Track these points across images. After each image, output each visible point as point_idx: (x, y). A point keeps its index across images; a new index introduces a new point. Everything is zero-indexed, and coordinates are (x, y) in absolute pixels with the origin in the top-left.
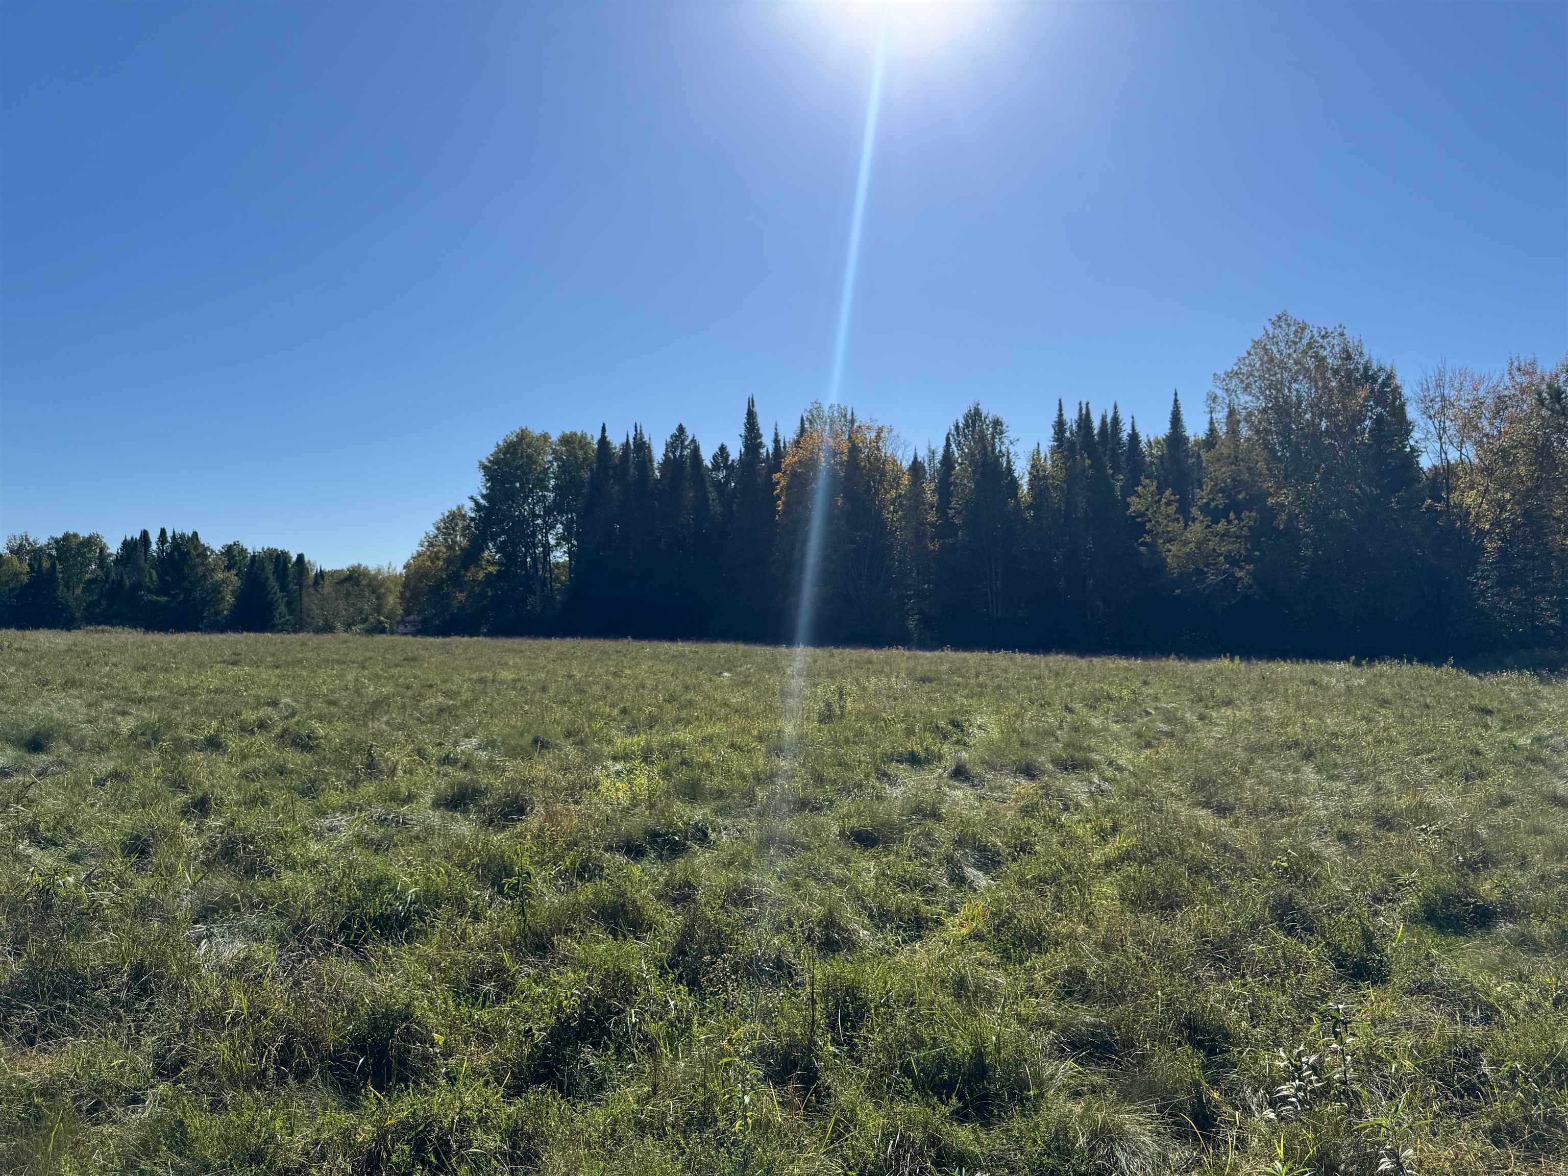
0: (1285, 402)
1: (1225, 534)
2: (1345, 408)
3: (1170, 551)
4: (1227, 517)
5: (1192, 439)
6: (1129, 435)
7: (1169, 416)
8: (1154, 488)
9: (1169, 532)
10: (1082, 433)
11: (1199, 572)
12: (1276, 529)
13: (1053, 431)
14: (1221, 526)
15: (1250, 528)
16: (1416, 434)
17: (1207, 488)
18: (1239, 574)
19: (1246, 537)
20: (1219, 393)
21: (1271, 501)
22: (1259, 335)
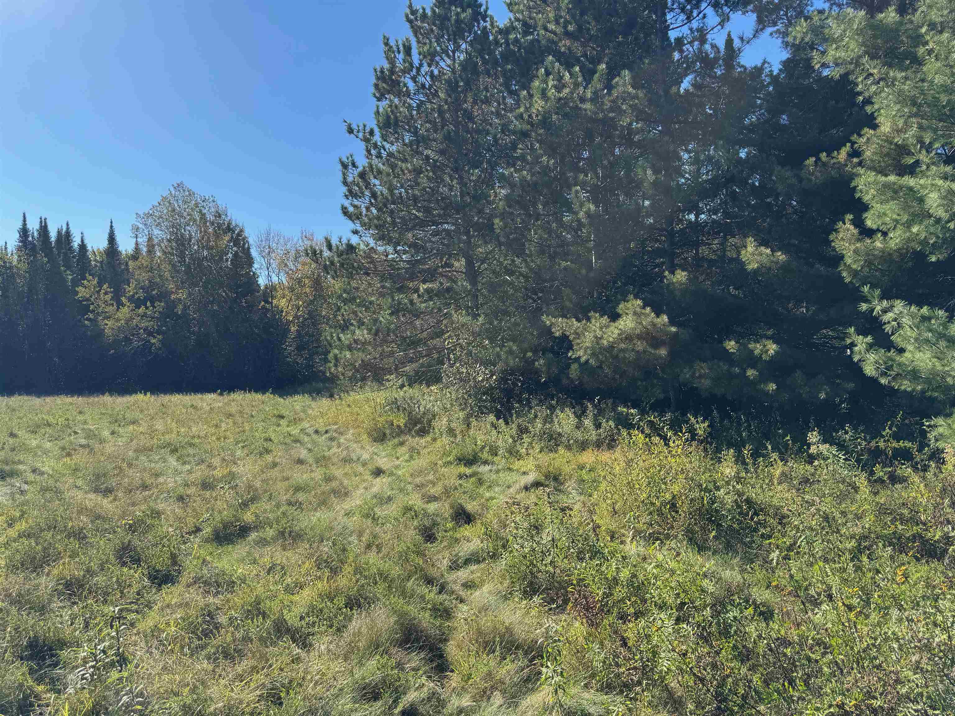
0: (182, 236)
1: (144, 315)
2: (217, 246)
3: (107, 325)
4: (145, 305)
5: (124, 252)
6: (79, 245)
7: (106, 236)
8: (95, 282)
9: (106, 312)
10: (41, 239)
11: (127, 339)
12: (176, 314)
13: (18, 235)
14: (142, 310)
15: (160, 312)
16: (256, 266)
17: (132, 285)
18: (153, 341)
19: (157, 317)
20: (141, 226)
21: (173, 297)
22: (166, 194)
